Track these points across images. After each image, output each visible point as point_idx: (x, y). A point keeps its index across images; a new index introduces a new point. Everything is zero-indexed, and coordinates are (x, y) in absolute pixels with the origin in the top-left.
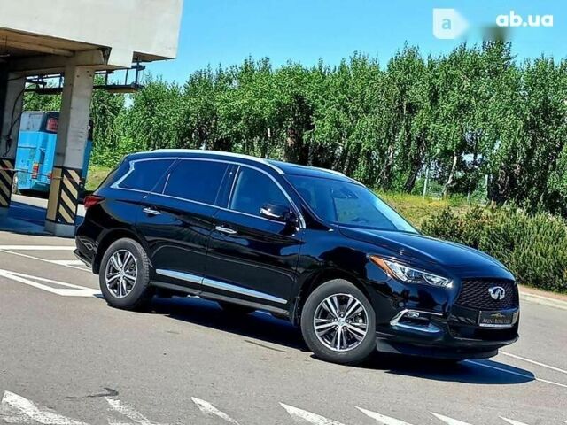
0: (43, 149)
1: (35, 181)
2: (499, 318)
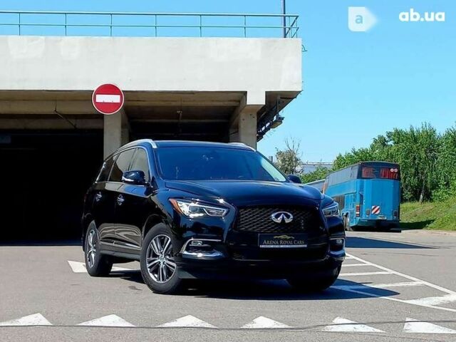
0: (361, 193)
1: (359, 218)
2: (286, 239)
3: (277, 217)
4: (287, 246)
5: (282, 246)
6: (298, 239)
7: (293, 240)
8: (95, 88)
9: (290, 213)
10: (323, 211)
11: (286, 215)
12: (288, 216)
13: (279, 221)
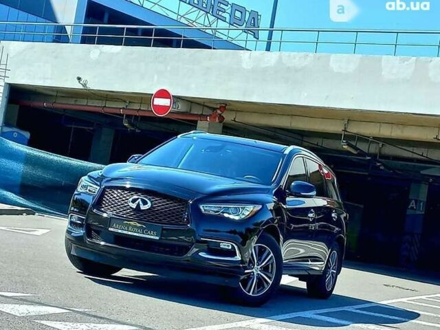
2: (136, 226)
3: (134, 201)
4: (135, 234)
5: (130, 233)
6: (149, 228)
7: (144, 229)
8: (154, 92)
9: (149, 200)
10: (201, 207)
11: (143, 201)
12: (145, 203)
13: (134, 206)
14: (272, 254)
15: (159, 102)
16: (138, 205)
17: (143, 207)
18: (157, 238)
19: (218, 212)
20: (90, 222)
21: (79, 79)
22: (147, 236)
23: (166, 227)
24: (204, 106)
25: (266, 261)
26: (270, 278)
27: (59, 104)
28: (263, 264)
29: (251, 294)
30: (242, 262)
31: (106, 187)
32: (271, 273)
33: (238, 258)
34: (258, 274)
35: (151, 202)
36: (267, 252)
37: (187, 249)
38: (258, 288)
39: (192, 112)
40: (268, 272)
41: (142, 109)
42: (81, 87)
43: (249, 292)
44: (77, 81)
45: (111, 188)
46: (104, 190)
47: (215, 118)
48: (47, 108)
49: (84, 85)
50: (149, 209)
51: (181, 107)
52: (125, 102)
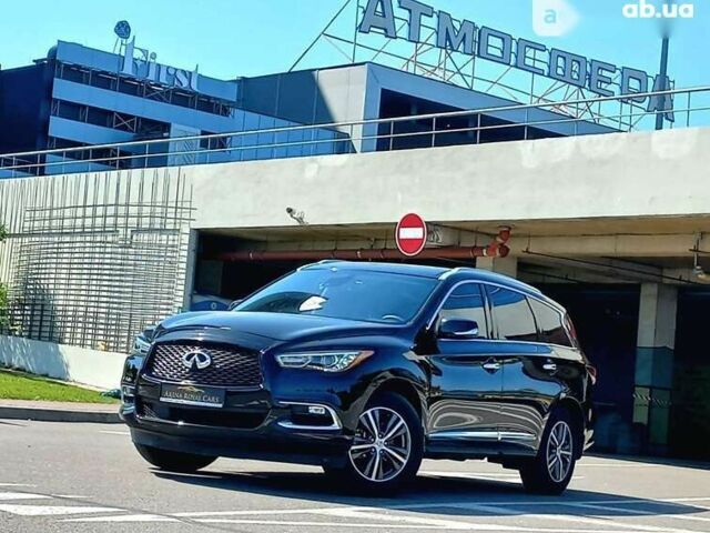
2: (192, 392)
4: (192, 403)
5: (184, 402)
7: (202, 395)
8: (398, 219)
9: (209, 354)
10: (279, 358)
11: (199, 355)
12: (202, 359)
13: (189, 364)
14: (402, 421)
15: (407, 233)
16: (195, 363)
17: (202, 365)
18: (220, 406)
19: (302, 363)
20: (140, 393)
21: (290, 211)
22: (208, 404)
23: (232, 389)
24: (477, 232)
25: (394, 431)
26: (404, 456)
27: (274, 252)
28: (389, 435)
29: (373, 479)
30: (345, 431)
31: (158, 343)
32: (406, 448)
33: (336, 425)
34: (383, 450)
35: (211, 357)
36: (394, 419)
37: (261, 418)
38: (384, 472)
39: (461, 245)
40: (400, 447)
41: (388, 247)
42: (295, 223)
43: (370, 476)
44: (289, 215)
45: (162, 344)
46: (155, 348)
47: (494, 250)
48: (254, 260)
49: (300, 220)
50: (209, 367)
51: (442, 238)
52: (369, 239)
